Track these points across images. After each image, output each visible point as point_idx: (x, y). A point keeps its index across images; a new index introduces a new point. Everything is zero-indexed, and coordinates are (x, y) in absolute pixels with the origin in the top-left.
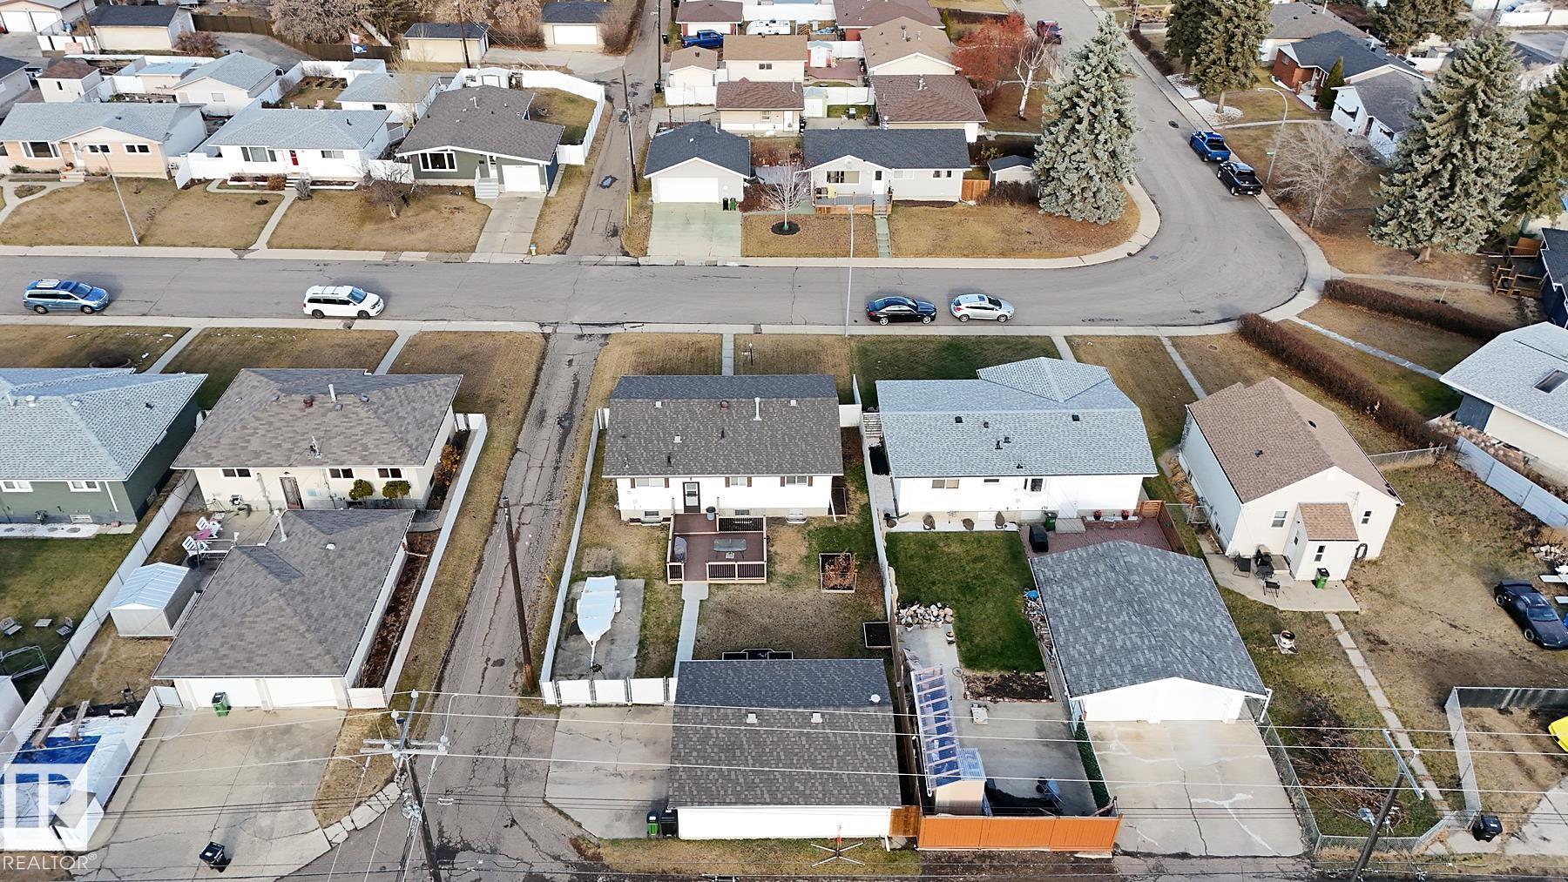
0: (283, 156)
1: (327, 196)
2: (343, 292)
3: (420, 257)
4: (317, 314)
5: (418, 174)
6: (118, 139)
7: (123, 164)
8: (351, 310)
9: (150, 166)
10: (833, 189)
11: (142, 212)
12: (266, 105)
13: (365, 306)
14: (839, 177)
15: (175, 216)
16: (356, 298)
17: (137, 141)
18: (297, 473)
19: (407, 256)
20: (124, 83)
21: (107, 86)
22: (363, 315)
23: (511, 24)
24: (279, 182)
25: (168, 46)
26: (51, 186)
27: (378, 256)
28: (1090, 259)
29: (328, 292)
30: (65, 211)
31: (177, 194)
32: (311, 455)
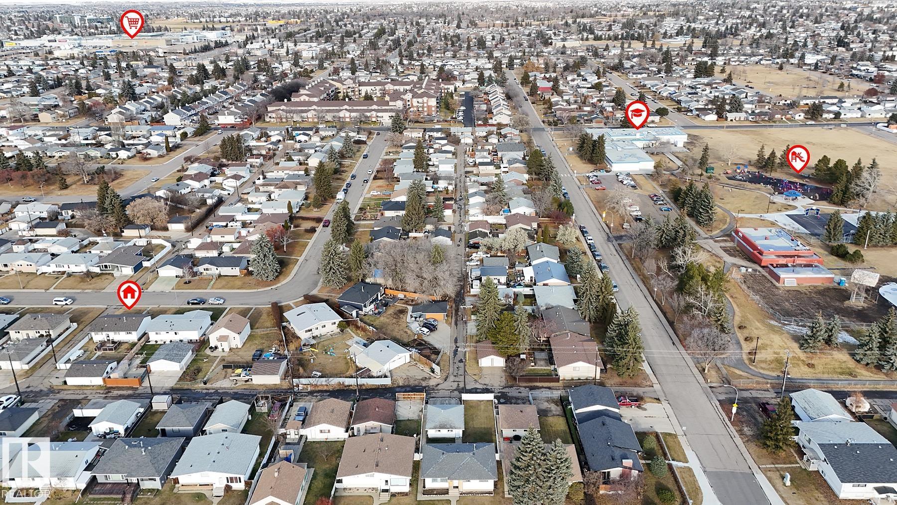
0: (66, 266)
1: (75, 276)
2: (62, 299)
3: (90, 291)
4: (56, 304)
5: (101, 270)
6: (25, 263)
7: (26, 269)
8: (64, 303)
9: (32, 269)
10: (205, 273)
11: (26, 281)
12: (73, 252)
13: (67, 302)
14: (207, 269)
15: (35, 282)
16: (66, 300)
17: (29, 263)
18: (28, 332)
19: (86, 291)
20: (37, 246)
21: (31, 247)
22: (66, 304)
23: (158, 224)
24: (64, 273)
25: (55, 233)
26: (6, 275)
27: (79, 291)
28: (259, 290)
29: (59, 299)
30: (7, 281)
31: (37, 276)
32: (31, 329)
